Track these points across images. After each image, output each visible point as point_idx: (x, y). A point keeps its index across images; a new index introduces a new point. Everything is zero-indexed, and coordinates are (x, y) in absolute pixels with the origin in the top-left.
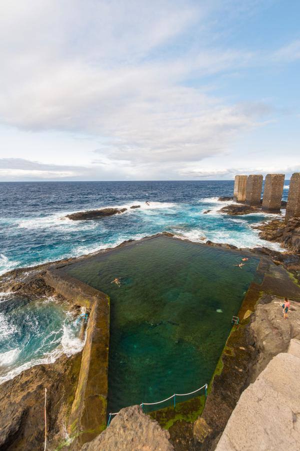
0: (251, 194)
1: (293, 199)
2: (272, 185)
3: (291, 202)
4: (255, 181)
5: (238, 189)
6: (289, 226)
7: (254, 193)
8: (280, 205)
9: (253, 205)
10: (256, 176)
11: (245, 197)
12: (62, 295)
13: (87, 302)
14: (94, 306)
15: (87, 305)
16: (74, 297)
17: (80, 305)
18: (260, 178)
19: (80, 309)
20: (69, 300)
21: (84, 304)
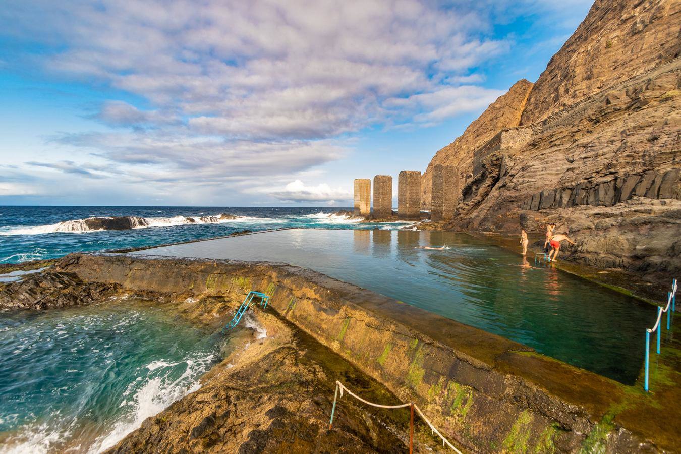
1: (438, 198)
2: (409, 184)
3: (436, 202)
4: (383, 183)
5: (361, 197)
12: (150, 289)
13: (241, 280)
14: (265, 282)
15: (242, 288)
16: (195, 284)
17: (221, 294)
18: (388, 179)
19: (227, 299)
20: (180, 294)
21: (233, 287)
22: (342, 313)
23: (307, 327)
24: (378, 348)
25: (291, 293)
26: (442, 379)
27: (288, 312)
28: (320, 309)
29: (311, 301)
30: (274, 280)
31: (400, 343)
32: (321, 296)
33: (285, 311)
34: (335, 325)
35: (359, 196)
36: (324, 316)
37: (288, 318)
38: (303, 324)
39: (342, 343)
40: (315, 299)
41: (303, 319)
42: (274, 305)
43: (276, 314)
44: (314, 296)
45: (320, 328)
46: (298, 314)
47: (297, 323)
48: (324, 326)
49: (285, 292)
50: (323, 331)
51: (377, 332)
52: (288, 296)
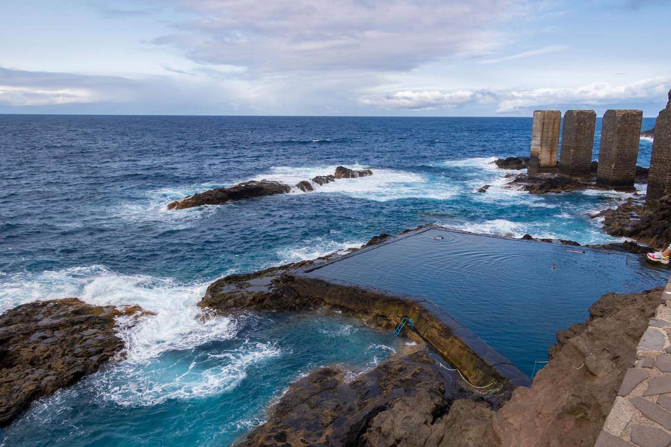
0: (572, 151)
1: (661, 162)
2: (619, 132)
3: (657, 167)
4: (579, 123)
5: (542, 140)
6: (662, 209)
7: (577, 149)
8: (633, 173)
9: (576, 176)
10: (582, 112)
11: (556, 157)
12: (341, 305)
13: (396, 308)
14: (411, 311)
15: (397, 313)
16: (368, 305)
17: (384, 314)
18: (589, 117)
19: (388, 318)
20: (359, 311)
21: (391, 311)
22: (450, 339)
23: (434, 343)
24: (461, 356)
25: (427, 323)
26: (478, 369)
27: (424, 333)
28: (441, 335)
29: (437, 330)
30: (417, 312)
31: (469, 356)
32: (442, 328)
33: (423, 332)
34: (447, 344)
35: (539, 139)
36: (442, 339)
37: (425, 336)
38: (432, 341)
39: (448, 352)
40: (439, 329)
41: (432, 338)
42: (417, 327)
43: (418, 333)
44: (438, 328)
45: (440, 345)
46: (430, 335)
47: (429, 340)
48: (442, 344)
49: (423, 321)
50: (441, 346)
51: (462, 351)
52: (425, 324)
